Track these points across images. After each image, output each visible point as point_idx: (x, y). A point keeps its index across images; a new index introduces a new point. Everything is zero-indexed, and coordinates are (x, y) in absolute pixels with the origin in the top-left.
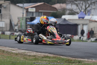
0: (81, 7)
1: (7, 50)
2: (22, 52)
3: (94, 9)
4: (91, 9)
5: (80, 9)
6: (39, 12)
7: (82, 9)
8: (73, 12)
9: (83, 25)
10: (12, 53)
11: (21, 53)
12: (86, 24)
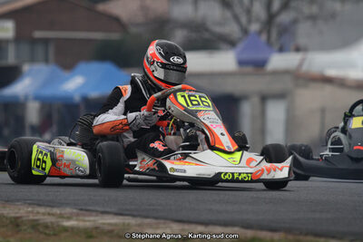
0: (249, 12)
1: (31, 217)
2: (110, 224)
3: (313, 18)
4: (295, 22)
5: (244, 20)
6: (34, 42)
7: (250, 21)
8: (207, 35)
9: (264, 99)
10: (66, 229)
11: (110, 228)
12: (281, 96)
